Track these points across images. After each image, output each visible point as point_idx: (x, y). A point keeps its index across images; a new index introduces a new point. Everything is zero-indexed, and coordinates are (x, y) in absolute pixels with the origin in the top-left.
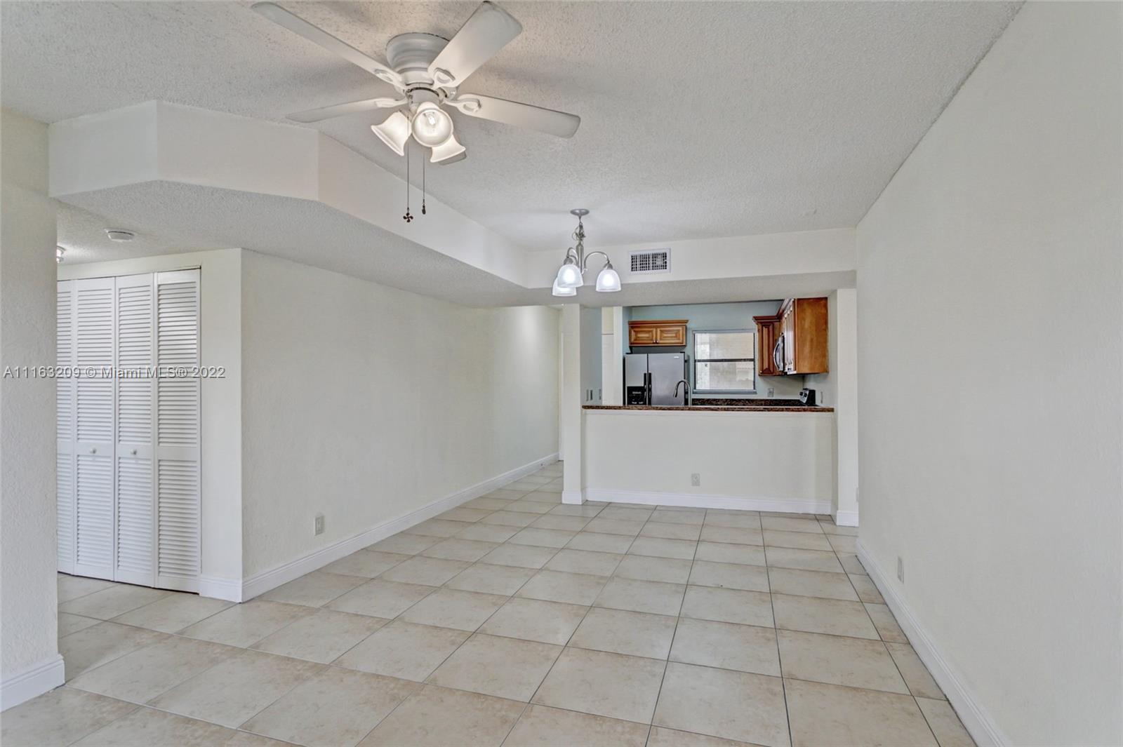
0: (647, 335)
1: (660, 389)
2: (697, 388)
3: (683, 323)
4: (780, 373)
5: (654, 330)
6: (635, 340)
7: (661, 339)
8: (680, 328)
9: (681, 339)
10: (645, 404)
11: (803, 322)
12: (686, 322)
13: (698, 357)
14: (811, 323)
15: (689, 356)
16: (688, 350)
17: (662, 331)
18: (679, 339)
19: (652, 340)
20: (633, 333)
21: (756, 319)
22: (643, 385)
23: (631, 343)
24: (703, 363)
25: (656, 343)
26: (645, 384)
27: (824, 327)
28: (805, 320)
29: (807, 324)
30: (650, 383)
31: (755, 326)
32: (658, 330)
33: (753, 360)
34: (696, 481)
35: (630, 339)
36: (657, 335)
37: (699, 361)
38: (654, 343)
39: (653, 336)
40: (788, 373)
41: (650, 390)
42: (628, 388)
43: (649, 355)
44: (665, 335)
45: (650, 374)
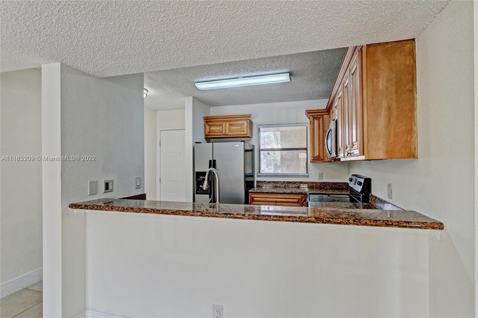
0: (218, 128)
2: (261, 172)
3: (247, 117)
4: (329, 160)
5: (224, 124)
6: (209, 132)
7: (229, 132)
8: (245, 122)
9: (245, 130)
11: (375, 80)
12: (249, 116)
13: (262, 147)
14: (388, 81)
15: (253, 146)
16: (253, 141)
17: (230, 125)
19: (222, 132)
20: (207, 127)
21: (309, 112)
23: (206, 135)
24: (266, 152)
25: (226, 134)
27: (409, 86)
29: (381, 84)
31: (306, 120)
32: (227, 124)
33: (306, 149)
35: (205, 132)
36: (226, 129)
37: (262, 150)
38: (224, 135)
39: (222, 129)
40: (342, 160)
42: (196, 172)
43: (214, 144)
44: (233, 128)
45: (214, 161)
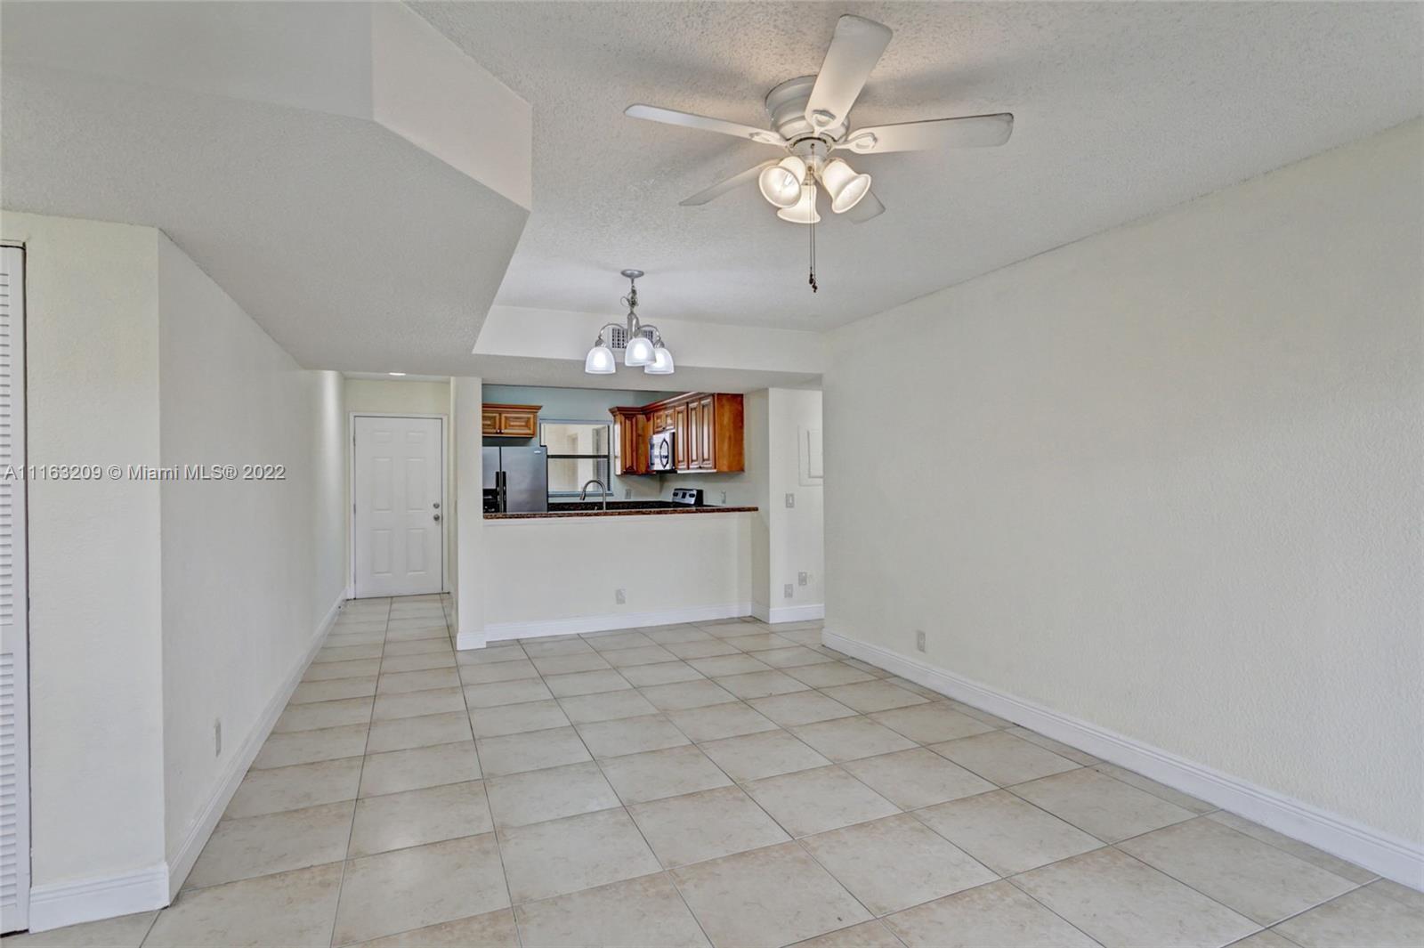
0: (488, 422)
1: (516, 490)
3: (532, 409)
5: (497, 416)
7: (506, 428)
8: (528, 415)
9: (532, 429)
10: (497, 510)
11: (721, 418)
12: (539, 408)
14: (729, 419)
17: (507, 418)
18: (530, 429)
19: (494, 428)
21: (614, 409)
22: (494, 487)
24: (556, 460)
25: (501, 433)
26: (497, 485)
27: (740, 424)
28: (723, 415)
29: (725, 420)
30: (505, 484)
32: (503, 416)
34: (620, 598)
36: (501, 423)
37: (552, 457)
39: (495, 423)
40: (681, 472)
41: (505, 493)
43: (502, 448)
44: (512, 424)
45: (504, 473)
